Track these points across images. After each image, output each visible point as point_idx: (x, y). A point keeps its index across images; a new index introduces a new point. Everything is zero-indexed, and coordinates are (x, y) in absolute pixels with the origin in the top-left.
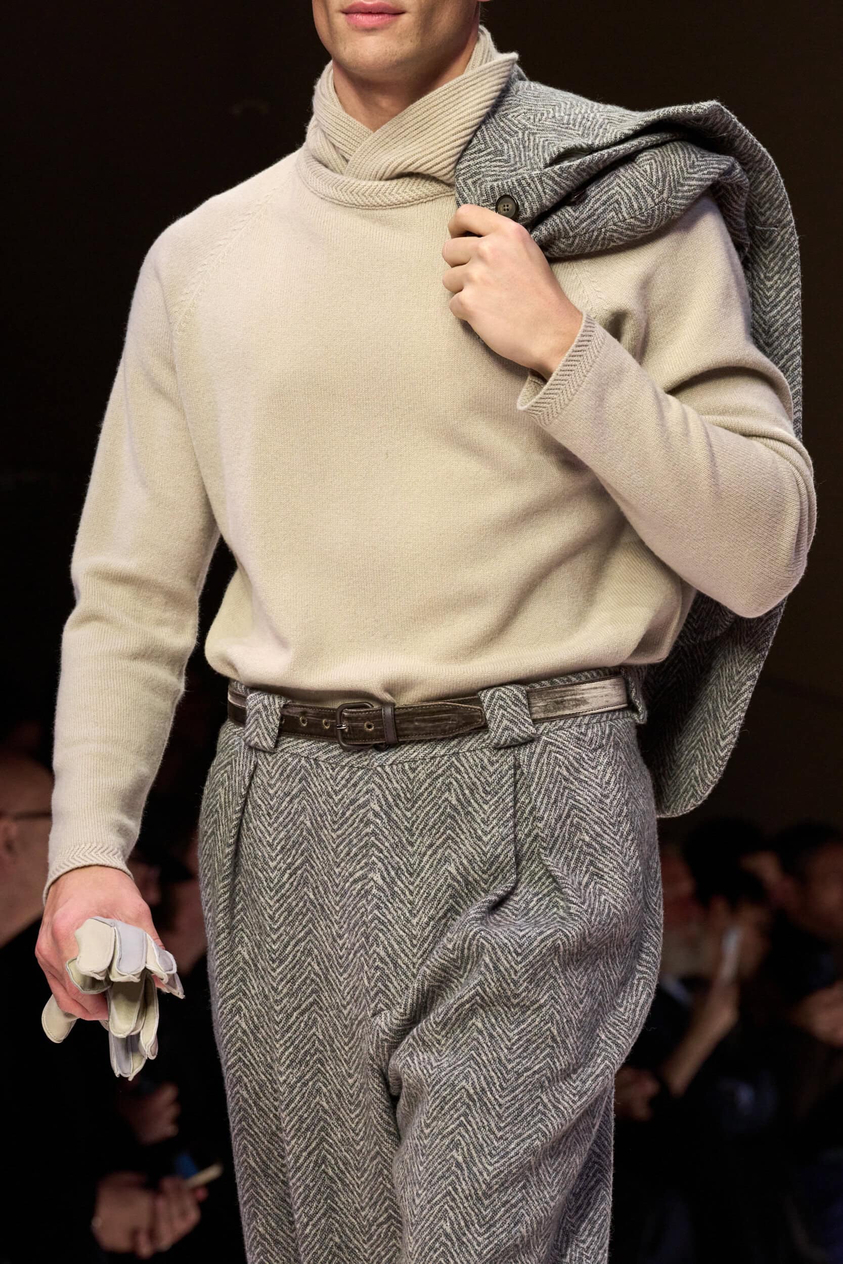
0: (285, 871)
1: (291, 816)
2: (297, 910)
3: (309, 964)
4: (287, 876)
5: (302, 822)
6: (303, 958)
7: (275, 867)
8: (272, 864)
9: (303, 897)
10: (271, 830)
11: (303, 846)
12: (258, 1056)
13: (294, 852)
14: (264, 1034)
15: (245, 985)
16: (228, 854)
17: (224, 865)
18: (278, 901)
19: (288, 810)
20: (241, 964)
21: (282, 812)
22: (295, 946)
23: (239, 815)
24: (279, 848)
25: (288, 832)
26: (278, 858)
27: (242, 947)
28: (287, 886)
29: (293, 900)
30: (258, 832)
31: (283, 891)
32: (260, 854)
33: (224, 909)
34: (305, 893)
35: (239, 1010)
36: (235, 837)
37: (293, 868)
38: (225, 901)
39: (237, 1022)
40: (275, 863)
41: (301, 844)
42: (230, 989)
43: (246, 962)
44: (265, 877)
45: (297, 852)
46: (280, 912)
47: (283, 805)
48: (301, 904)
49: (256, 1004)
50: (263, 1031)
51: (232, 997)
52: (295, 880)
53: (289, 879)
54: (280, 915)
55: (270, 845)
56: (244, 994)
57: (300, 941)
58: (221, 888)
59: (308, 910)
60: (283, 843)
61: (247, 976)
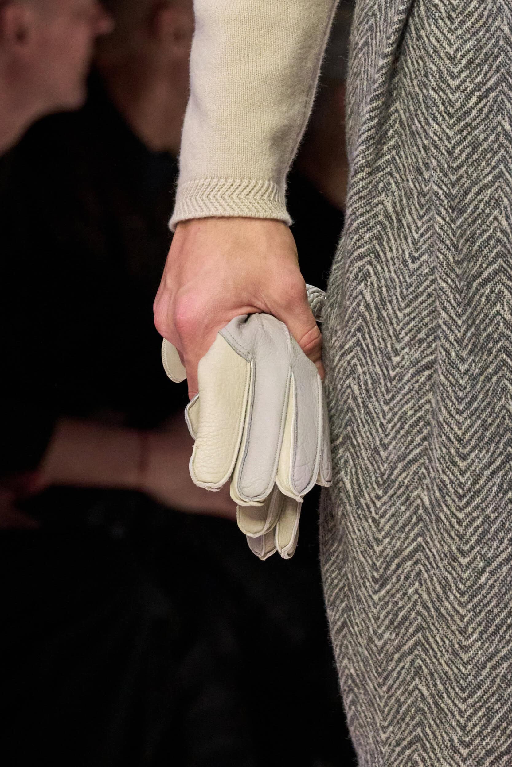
0: (472, 93)
1: (484, 19)
2: (485, 145)
3: (496, 218)
4: (474, 99)
5: (499, 28)
6: (487, 211)
7: (458, 87)
8: (454, 83)
9: (495, 128)
10: (452, 38)
11: (499, 59)
12: (378, 341)
13: (486, 67)
14: (391, 312)
15: (381, 244)
16: (383, 67)
17: (374, 82)
18: (460, 131)
19: (479, 11)
20: (381, 218)
21: (470, 14)
22: (478, 194)
23: (403, 16)
24: (464, 61)
25: (479, 41)
26: (463, 75)
27: (387, 195)
28: (474, 113)
29: (480, 133)
30: (433, 40)
31: (468, 120)
32: (434, 68)
33: (367, 140)
34: (499, 123)
35: (367, 275)
36: (395, 46)
37: (483, 89)
38: (369, 130)
39: (361, 293)
40: (457, 82)
41: (497, 57)
42: (359, 247)
43: (387, 216)
44: (441, 98)
45: (490, 68)
46: (461, 147)
47: (472, 6)
48: (492, 138)
49: (390, 271)
50: (390, 308)
51: (360, 258)
52: (485, 105)
53: (477, 103)
54: (462, 151)
55: (451, 58)
56: (377, 257)
57: (486, 187)
58: (367, 112)
59: (501, 145)
60: (471, 55)
61: (386, 233)
